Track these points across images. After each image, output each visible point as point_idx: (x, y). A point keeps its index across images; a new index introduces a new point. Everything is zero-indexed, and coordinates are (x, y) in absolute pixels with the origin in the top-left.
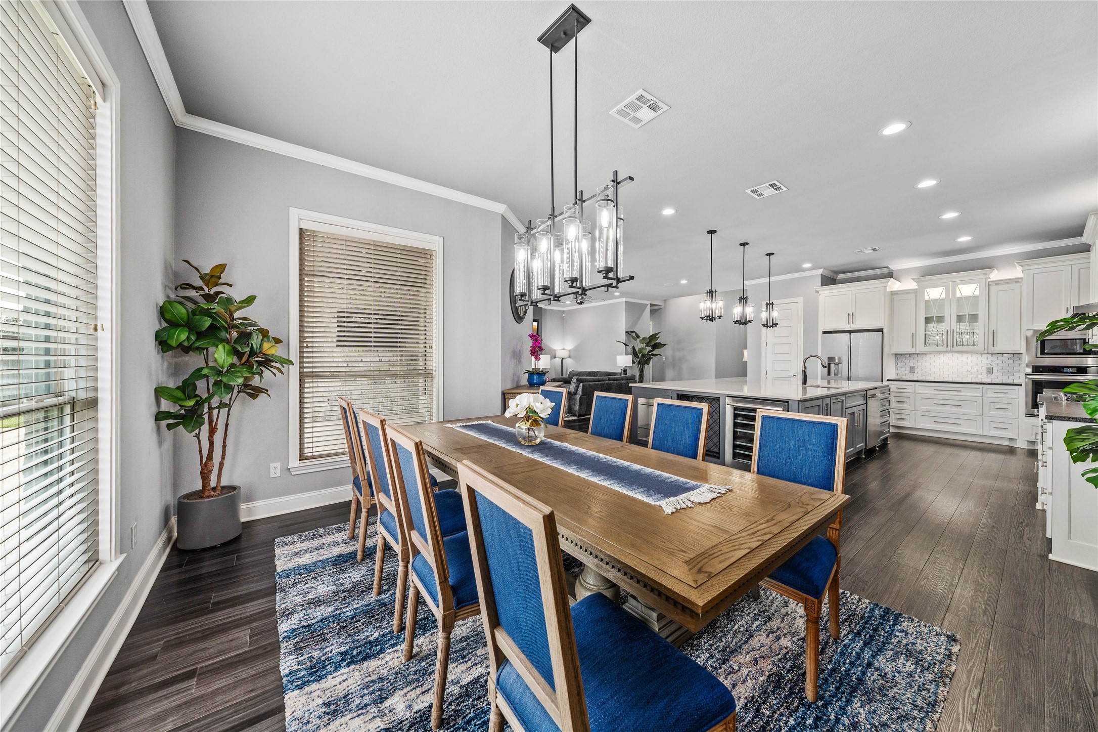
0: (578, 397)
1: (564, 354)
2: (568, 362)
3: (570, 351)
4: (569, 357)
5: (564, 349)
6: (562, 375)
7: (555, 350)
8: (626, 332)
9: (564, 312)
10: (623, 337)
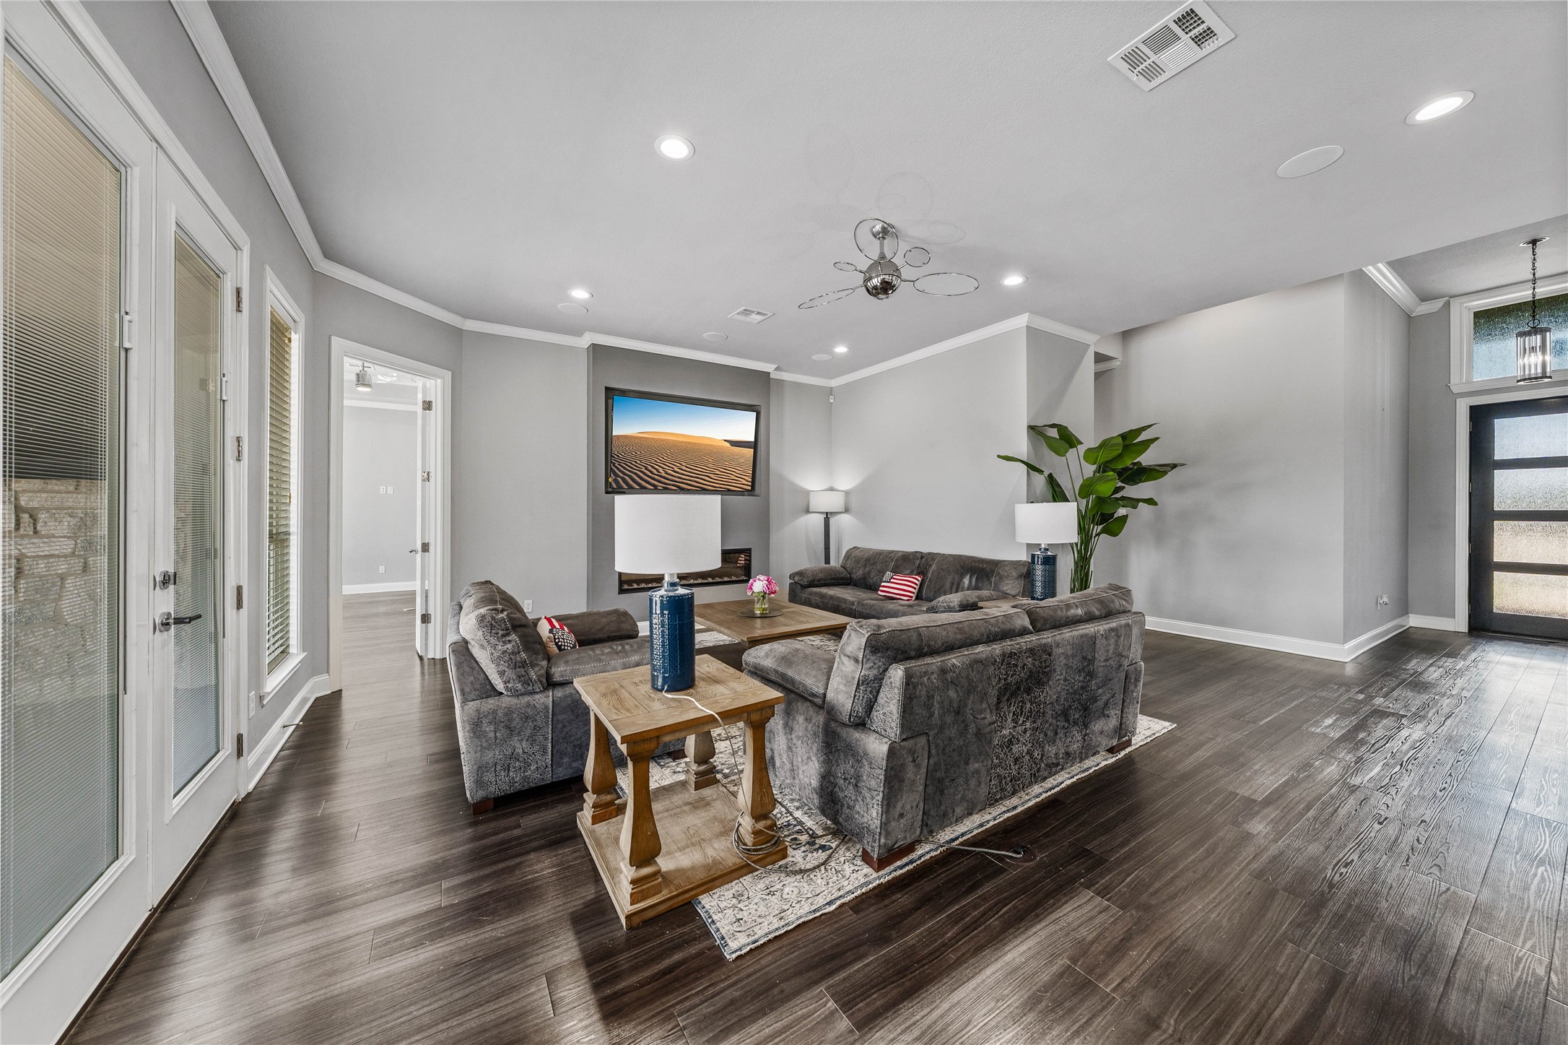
0: (876, 747)
1: (831, 502)
2: (843, 523)
3: (847, 493)
4: (847, 510)
5: (832, 489)
6: (827, 561)
7: (807, 493)
8: (1032, 428)
9: (830, 391)
10: (1022, 446)
